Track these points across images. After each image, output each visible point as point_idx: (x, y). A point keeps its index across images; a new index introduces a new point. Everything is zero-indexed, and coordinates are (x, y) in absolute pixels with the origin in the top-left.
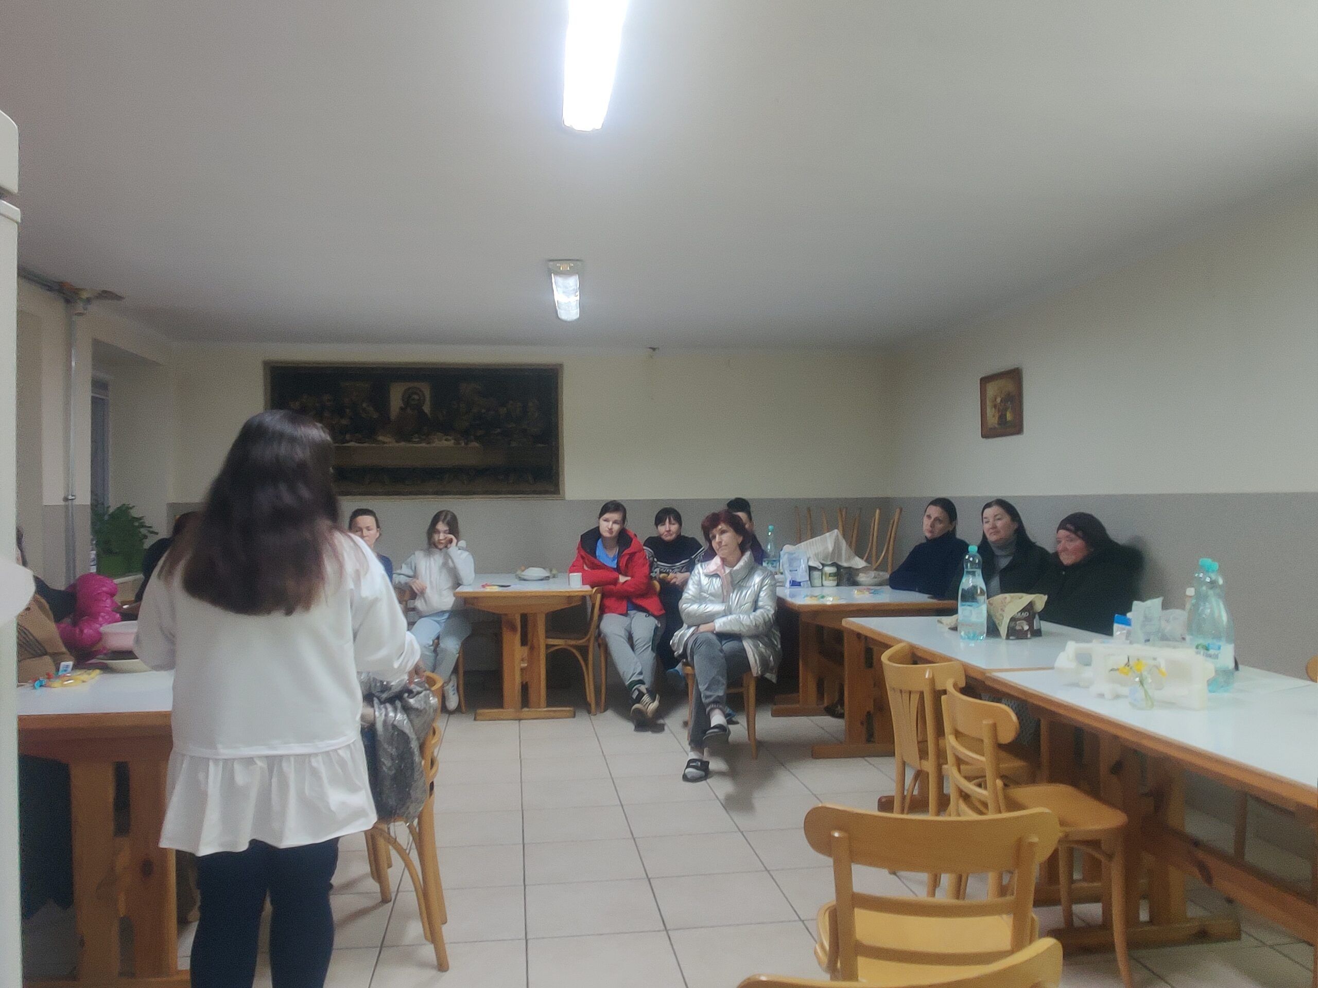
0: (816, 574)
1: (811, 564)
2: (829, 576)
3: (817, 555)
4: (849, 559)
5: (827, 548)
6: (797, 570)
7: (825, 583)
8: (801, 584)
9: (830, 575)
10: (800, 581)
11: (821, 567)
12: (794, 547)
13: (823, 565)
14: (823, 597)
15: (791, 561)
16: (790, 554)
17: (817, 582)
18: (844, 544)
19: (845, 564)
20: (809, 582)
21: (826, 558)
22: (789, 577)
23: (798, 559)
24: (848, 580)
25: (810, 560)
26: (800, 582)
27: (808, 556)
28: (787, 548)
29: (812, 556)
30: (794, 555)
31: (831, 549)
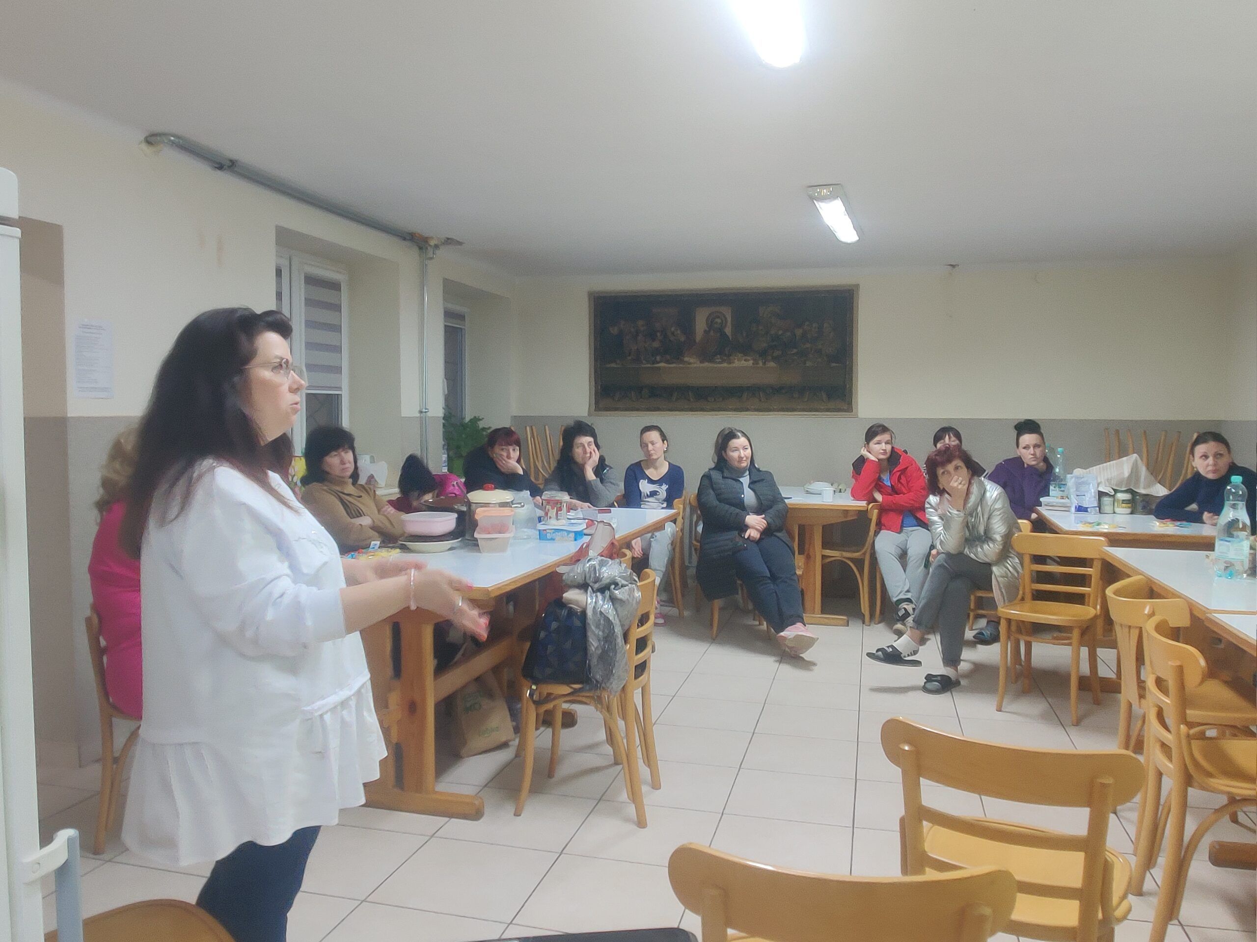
0: (1106, 500)
1: (1101, 489)
2: (1123, 503)
3: (1109, 480)
4: (1148, 486)
5: (1123, 473)
6: (1084, 495)
7: (1117, 510)
8: (1089, 509)
9: (1124, 501)
10: (1087, 506)
11: (1113, 493)
12: (1084, 470)
13: (1116, 491)
14: (1099, 524)
15: (1078, 485)
16: (1077, 477)
17: (1107, 508)
18: (1143, 471)
19: (1142, 491)
20: (1098, 509)
21: (1120, 484)
22: (1075, 502)
23: (1086, 483)
24: (1144, 508)
25: (1100, 485)
26: (1087, 508)
27: (1099, 481)
28: (1078, 472)
29: (1103, 481)
30: (1083, 480)
31: (1126, 473)
